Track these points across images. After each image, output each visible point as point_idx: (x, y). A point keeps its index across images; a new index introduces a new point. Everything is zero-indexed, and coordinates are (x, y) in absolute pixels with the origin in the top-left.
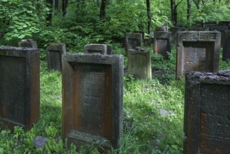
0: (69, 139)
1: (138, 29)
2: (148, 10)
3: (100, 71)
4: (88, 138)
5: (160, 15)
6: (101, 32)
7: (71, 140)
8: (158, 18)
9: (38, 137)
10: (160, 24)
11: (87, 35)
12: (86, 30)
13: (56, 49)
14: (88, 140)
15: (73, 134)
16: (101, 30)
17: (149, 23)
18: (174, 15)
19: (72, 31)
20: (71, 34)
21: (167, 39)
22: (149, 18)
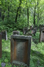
0: (13, 63)
1: (25, 26)
2: (28, 21)
3: (24, 41)
4: (19, 63)
5: (31, 22)
6: (15, 27)
7: (14, 64)
8: (30, 23)
9: (2, 63)
10: (31, 25)
11: (11, 28)
12: (11, 26)
13: (3, 32)
14: (19, 64)
15: (14, 62)
16: (15, 26)
17: (28, 24)
18: (34, 23)
19: (7, 26)
20: (6, 27)
21: (35, 30)
22: (28, 23)
